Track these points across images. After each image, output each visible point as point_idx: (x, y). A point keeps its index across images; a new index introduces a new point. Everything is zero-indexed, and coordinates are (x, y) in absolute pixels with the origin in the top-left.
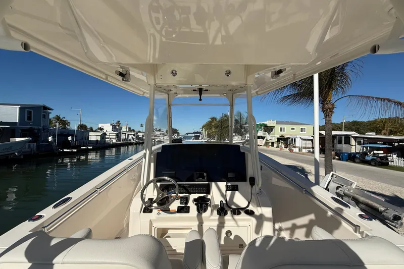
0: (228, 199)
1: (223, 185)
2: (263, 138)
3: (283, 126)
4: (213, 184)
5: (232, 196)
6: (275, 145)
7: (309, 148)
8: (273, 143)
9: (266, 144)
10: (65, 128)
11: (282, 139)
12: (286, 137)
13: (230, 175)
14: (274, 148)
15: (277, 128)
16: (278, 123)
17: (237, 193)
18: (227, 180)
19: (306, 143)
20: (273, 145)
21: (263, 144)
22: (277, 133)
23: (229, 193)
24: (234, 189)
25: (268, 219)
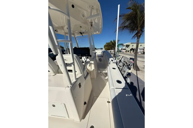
0: (86, 60)
1: (85, 57)
2: (125, 49)
3: (133, 44)
4: (83, 57)
5: (87, 60)
6: (129, 52)
7: (142, 52)
8: (128, 51)
9: (126, 51)
10: (63, 49)
11: (132, 50)
12: (134, 48)
13: (87, 55)
14: (129, 53)
15: (131, 45)
16: (131, 43)
17: (88, 59)
18: (86, 56)
19: (141, 51)
20: (128, 52)
21: (125, 52)
22: (131, 47)
23: (86, 59)
24: (87, 58)
25: (93, 64)
